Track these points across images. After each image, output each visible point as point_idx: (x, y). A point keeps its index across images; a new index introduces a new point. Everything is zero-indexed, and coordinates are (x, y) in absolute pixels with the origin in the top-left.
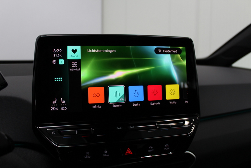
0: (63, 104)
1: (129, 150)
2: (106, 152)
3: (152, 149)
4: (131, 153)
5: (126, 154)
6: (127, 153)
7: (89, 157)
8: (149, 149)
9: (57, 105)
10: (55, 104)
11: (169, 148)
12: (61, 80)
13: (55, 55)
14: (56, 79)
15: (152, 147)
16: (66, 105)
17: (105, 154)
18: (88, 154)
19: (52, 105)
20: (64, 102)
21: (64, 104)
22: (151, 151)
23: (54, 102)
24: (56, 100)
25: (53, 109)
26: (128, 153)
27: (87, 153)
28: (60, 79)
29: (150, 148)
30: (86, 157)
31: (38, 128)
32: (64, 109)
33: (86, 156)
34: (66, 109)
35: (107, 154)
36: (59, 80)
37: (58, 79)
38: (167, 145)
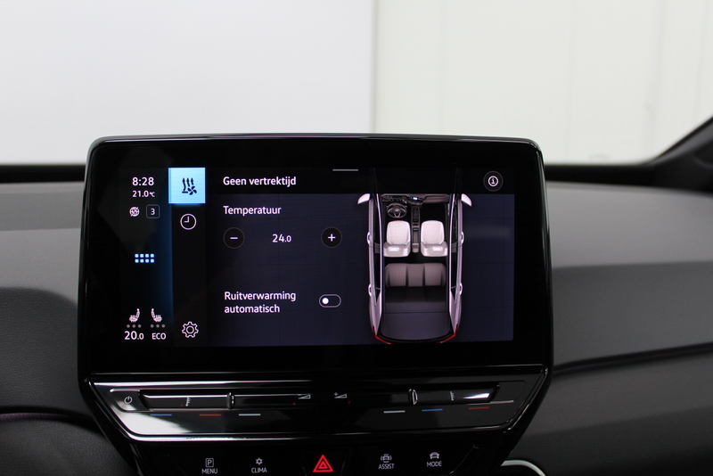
0: (155, 323)
1: (323, 460)
2: (259, 461)
3: (390, 462)
4: (328, 469)
5: (315, 471)
6: (318, 469)
7: (213, 471)
8: (382, 462)
9: (140, 326)
10: (136, 323)
11: (440, 464)
12: (152, 261)
13: (138, 194)
14: (139, 258)
15: (389, 458)
16: (163, 326)
17: (257, 466)
18: (211, 465)
19: (128, 326)
20: (158, 319)
21: (158, 323)
22: (388, 467)
23: (133, 319)
24: (138, 313)
25: (130, 337)
26: (320, 467)
27: (209, 461)
28: (150, 258)
29: (383, 458)
30: (206, 471)
31: (92, 384)
32: (159, 336)
33: (205, 468)
34: (163, 336)
35: (261, 466)
36: (147, 261)
37: (144, 258)
38: (435, 455)
